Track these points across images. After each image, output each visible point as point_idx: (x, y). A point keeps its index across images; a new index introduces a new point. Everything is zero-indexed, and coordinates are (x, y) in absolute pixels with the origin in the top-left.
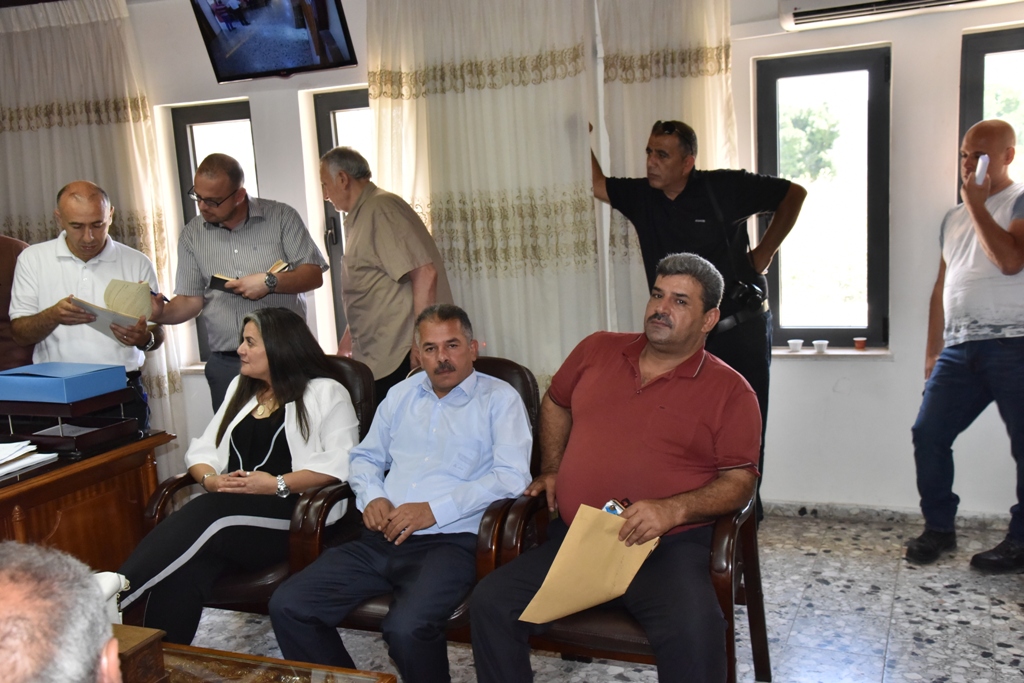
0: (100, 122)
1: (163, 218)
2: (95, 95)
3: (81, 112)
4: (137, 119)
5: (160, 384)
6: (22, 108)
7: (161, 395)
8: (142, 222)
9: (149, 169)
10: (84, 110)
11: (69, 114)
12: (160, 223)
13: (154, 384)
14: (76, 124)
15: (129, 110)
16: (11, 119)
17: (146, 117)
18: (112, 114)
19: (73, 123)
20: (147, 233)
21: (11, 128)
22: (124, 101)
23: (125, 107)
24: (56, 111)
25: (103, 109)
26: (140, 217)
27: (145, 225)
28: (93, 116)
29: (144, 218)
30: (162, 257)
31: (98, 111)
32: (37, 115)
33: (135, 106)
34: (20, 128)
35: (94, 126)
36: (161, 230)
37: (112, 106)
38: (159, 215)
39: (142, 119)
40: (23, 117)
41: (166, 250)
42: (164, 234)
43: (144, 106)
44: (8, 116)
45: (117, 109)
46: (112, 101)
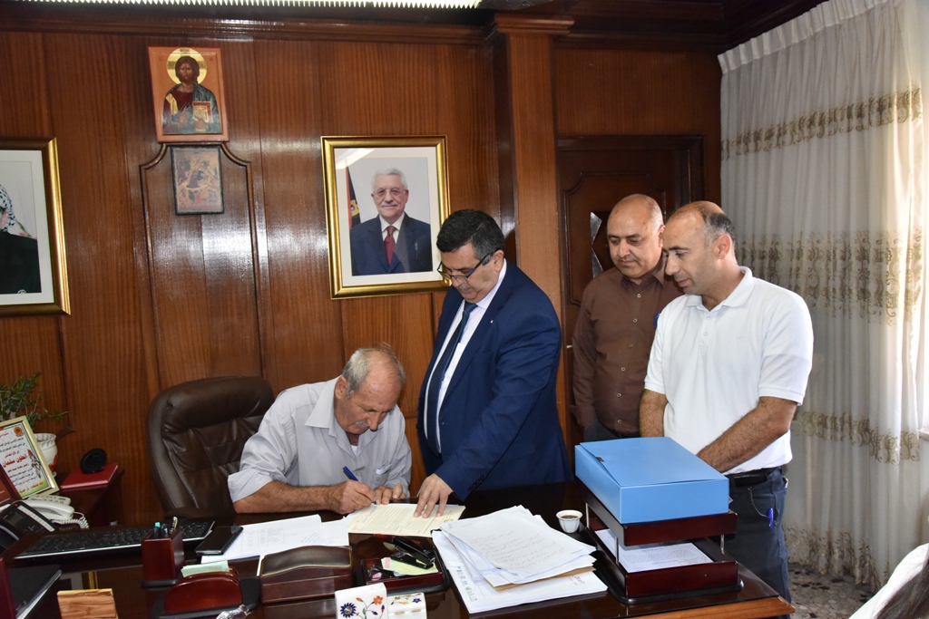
0: (861, 128)
1: (922, 242)
2: (860, 97)
3: (842, 119)
4: (903, 119)
5: (888, 447)
6: (788, 123)
7: (889, 460)
8: (892, 246)
9: (911, 180)
10: (846, 117)
11: (830, 122)
12: (917, 247)
13: (882, 445)
14: (835, 132)
15: (895, 108)
16: (779, 135)
17: (916, 114)
18: (874, 118)
19: (833, 132)
20: (896, 260)
21: (778, 145)
22: (891, 99)
23: (890, 105)
24: (817, 120)
25: (866, 110)
26: (890, 241)
27: (895, 250)
28: (854, 122)
29: (895, 241)
30: (914, 290)
31: (860, 115)
32: (800, 128)
33: (903, 101)
34: (783, 143)
35: (854, 133)
36: (917, 257)
37: (876, 105)
38: (917, 238)
39: (911, 118)
40: (788, 132)
41: (921, 282)
42: (921, 262)
43: (915, 101)
44: (776, 133)
45: (881, 109)
46: (876, 99)
